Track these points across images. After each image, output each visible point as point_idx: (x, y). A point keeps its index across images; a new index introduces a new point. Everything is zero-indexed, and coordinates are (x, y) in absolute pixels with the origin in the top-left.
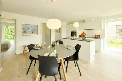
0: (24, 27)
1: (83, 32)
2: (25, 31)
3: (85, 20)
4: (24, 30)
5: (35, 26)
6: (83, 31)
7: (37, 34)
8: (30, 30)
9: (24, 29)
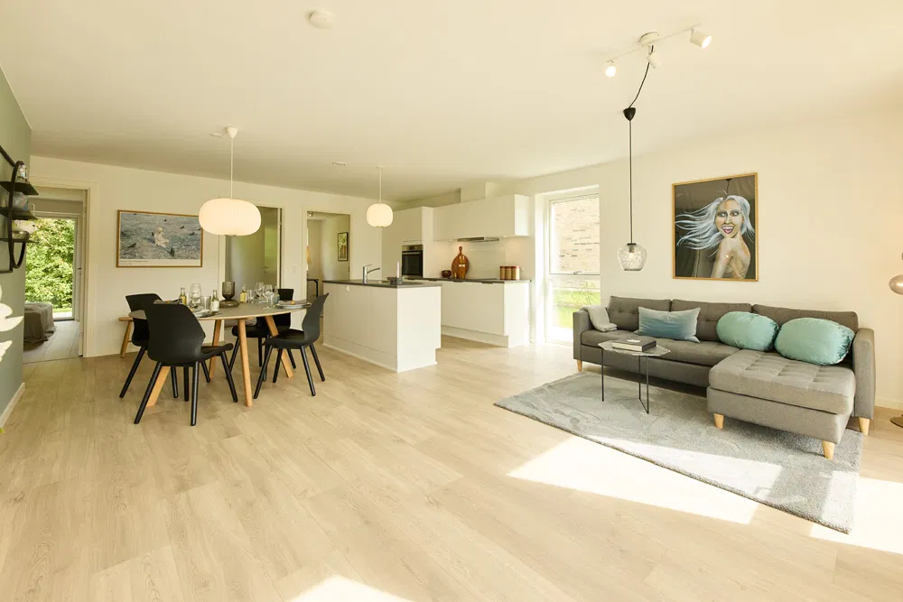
0: (127, 225)
1: (457, 252)
2: (133, 246)
3: (459, 191)
4: (130, 241)
5: (185, 219)
6: (461, 248)
7: (197, 262)
8: (161, 241)
9: (129, 237)
